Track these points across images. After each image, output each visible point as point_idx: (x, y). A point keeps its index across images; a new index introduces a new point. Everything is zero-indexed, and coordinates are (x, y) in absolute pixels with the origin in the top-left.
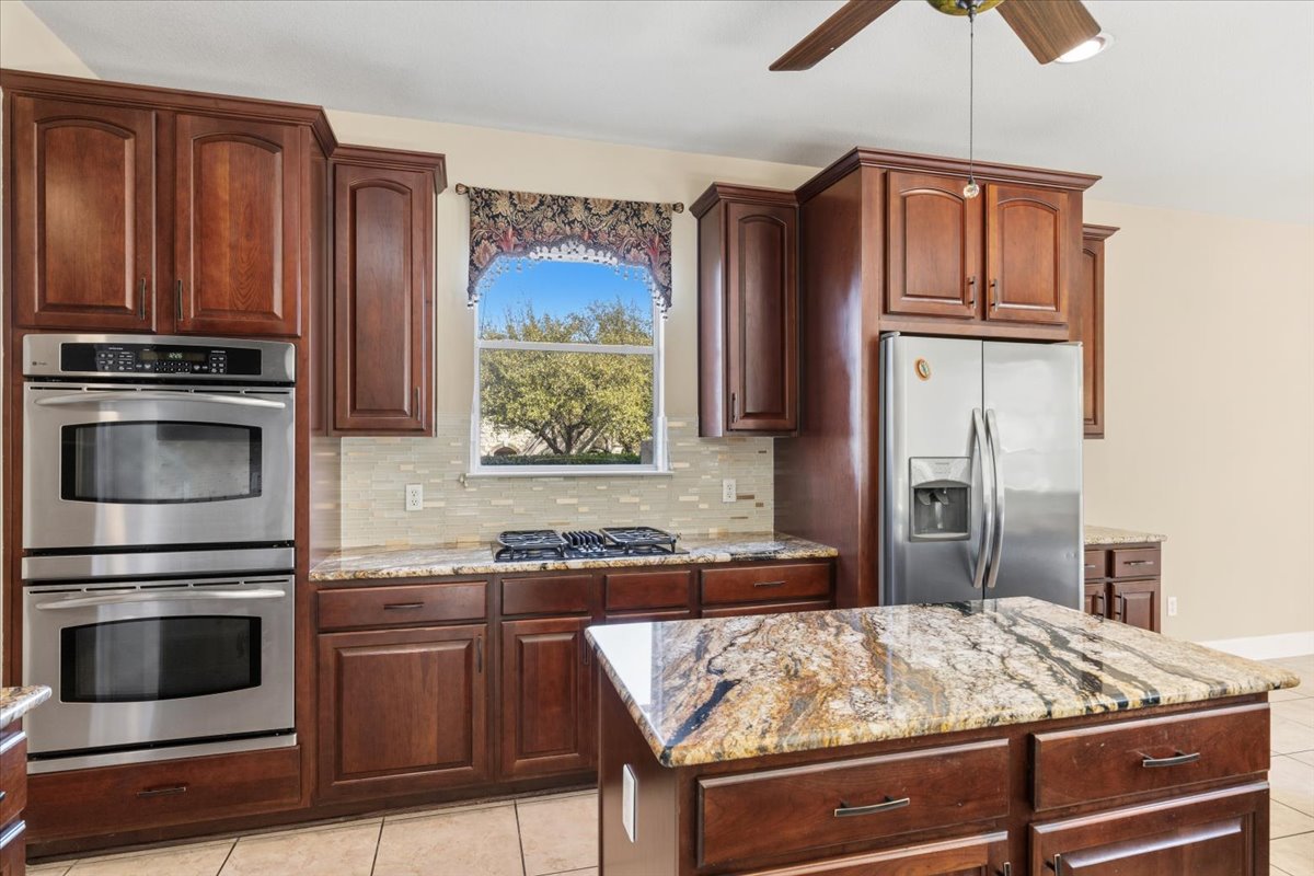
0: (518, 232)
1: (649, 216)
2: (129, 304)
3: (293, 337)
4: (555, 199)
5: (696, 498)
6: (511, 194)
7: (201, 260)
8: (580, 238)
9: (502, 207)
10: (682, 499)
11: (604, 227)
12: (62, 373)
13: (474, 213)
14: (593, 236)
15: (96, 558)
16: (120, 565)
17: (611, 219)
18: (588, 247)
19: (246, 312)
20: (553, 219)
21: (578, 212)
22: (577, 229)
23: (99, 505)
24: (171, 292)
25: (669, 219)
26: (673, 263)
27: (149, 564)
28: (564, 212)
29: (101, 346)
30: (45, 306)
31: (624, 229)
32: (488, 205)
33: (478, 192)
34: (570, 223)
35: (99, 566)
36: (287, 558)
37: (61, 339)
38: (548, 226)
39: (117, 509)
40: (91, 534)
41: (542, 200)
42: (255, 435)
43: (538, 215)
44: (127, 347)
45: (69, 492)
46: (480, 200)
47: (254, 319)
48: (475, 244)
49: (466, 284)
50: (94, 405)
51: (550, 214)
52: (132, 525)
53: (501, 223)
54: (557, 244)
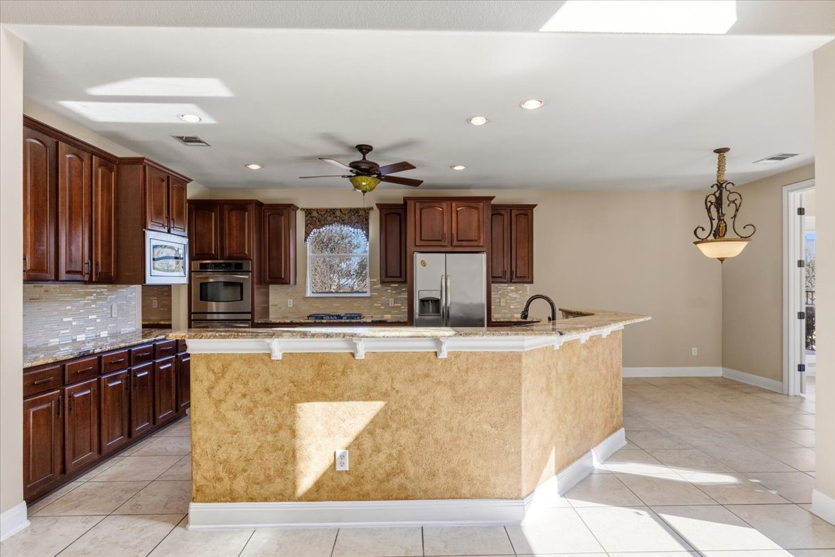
0: (319, 221)
1: (361, 213)
2: (213, 253)
3: (250, 259)
4: (331, 210)
5: (380, 305)
6: (317, 210)
7: (229, 241)
8: (339, 221)
9: (315, 214)
10: (375, 305)
11: (347, 217)
12: (199, 270)
13: (306, 216)
14: (343, 220)
15: (208, 315)
16: (215, 317)
17: (349, 215)
18: (342, 224)
19: (240, 253)
20: (330, 216)
21: (338, 213)
22: (338, 219)
23: (209, 303)
24: (222, 248)
25: (368, 213)
26: (370, 227)
27: (222, 317)
28: (334, 213)
29: (208, 263)
30: (196, 254)
31: (353, 218)
32: (310, 213)
33: (307, 210)
34: (336, 217)
35: (209, 317)
36: (249, 316)
37: (199, 262)
38: (329, 219)
39: (214, 303)
40: (207, 309)
41: (327, 211)
42: (241, 285)
43: (325, 216)
44: (213, 263)
45: (201, 299)
46: (308, 212)
47: (241, 255)
48: (306, 226)
49: (304, 238)
50: (207, 278)
51: (329, 214)
52: (217, 308)
53: (314, 219)
54: (332, 224)
